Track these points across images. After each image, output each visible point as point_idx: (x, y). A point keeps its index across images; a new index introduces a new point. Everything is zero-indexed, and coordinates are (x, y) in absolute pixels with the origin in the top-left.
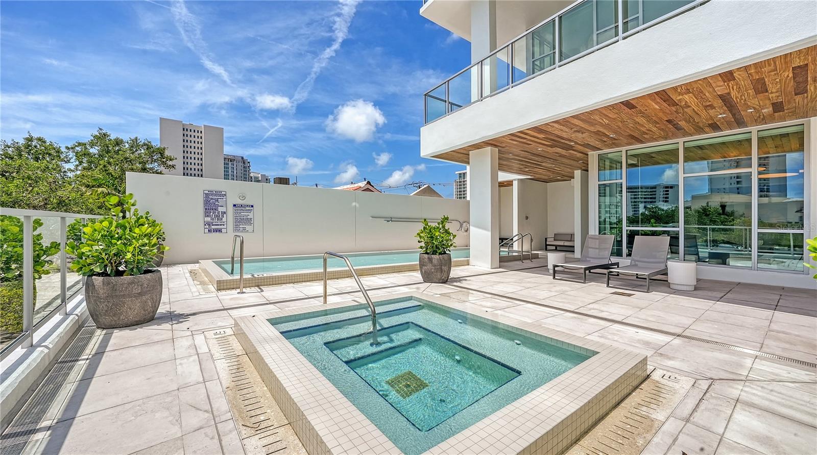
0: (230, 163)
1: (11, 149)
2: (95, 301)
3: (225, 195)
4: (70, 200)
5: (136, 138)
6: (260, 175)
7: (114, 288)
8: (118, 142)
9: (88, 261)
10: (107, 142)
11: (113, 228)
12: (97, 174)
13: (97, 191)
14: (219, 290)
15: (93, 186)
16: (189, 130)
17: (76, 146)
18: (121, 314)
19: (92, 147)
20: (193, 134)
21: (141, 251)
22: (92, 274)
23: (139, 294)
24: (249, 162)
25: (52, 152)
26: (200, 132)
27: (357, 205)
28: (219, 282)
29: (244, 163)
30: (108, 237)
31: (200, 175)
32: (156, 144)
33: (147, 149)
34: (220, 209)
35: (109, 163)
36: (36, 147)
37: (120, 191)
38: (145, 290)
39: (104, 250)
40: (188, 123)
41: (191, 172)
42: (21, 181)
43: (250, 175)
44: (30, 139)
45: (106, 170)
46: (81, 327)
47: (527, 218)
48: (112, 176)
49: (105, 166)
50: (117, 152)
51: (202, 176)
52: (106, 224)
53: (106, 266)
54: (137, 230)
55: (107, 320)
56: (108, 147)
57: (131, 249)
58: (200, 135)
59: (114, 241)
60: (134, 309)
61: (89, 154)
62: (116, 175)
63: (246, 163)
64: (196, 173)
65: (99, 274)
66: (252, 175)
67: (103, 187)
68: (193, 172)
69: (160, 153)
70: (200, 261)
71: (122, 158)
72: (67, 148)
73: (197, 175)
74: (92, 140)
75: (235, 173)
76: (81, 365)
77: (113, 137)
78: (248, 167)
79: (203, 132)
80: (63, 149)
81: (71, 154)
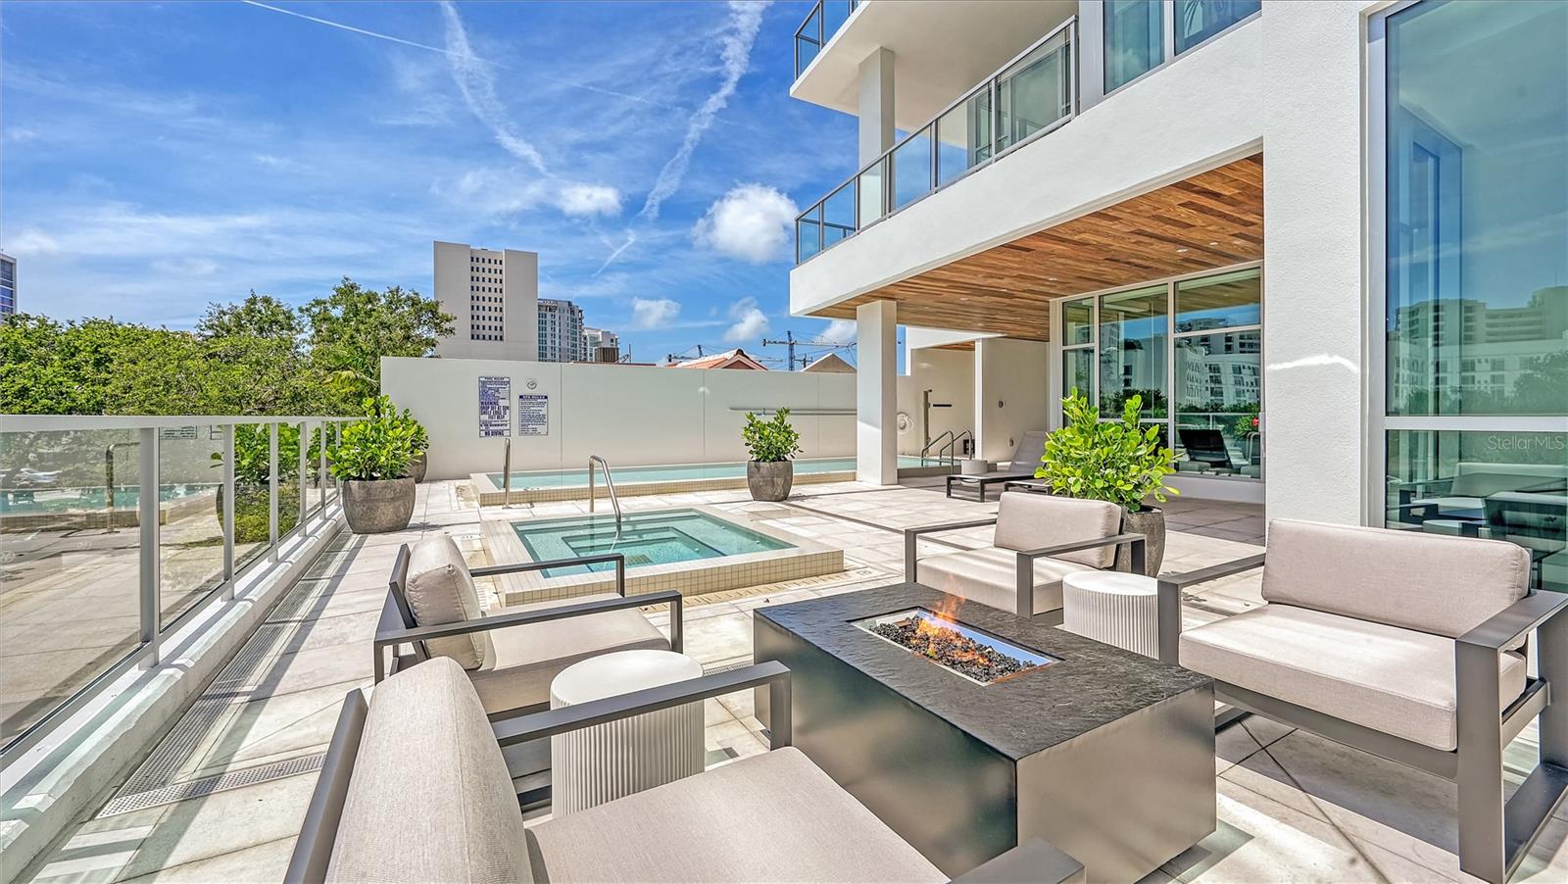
0: (549, 314)
1: (227, 316)
2: (352, 505)
3: (508, 382)
4: (307, 393)
5: (398, 288)
6: (600, 333)
7: (368, 493)
8: (371, 298)
9: (346, 465)
10: (356, 299)
11: (368, 431)
12: (341, 349)
13: (341, 375)
14: (483, 505)
15: (335, 369)
16: (481, 260)
17: (313, 306)
18: (375, 519)
19: (334, 307)
20: (487, 266)
21: (394, 455)
22: (349, 477)
23: (392, 499)
24: (580, 311)
25: (281, 317)
26: (498, 262)
27: (707, 391)
28: (483, 496)
29: (572, 312)
30: (364, 441)
31: (498, 338)
32: (427, 295)
33: (412, 305)
34: (502, 403)
35: (358, 330)
36: (259, 312)
37: (372, 374)
38: (398, 495)
39: (360, 454)
40: (479, 248)
41: (484, 332)
42: (248, 366)
43: (583, 334)
44: (253, 301)
45: (353, 343)
46: (338, 532)
47: (1001, 404)
48: (362, 350)
49: (352, 337)
50: (369, 314)
51: (501, 338)
52: (361, 427)
53: (361, 471)
54: (390, 433)
55: (363, 524)
56: (356, 306)
57: (385, 452)
58: (498, 267)
59: (369, 445)
60: (386, 513)
61: (330, 319)
62: (369, 350)
63: (576, 312)
64: (493, 333)
65: (355, 479)
66: (586, 333)
67: (349, 369)
68: (487, 333)
69: (431, 311)
70: (471, 475)
71: (377, 323)
72: (301, 310)
73: (493, 338)
74: (334, 296)
76: (342, 555)
77: (363, 290)
78: (580, 319)
79: (504, 262)
80: (296, 313)
81: (307, 320)
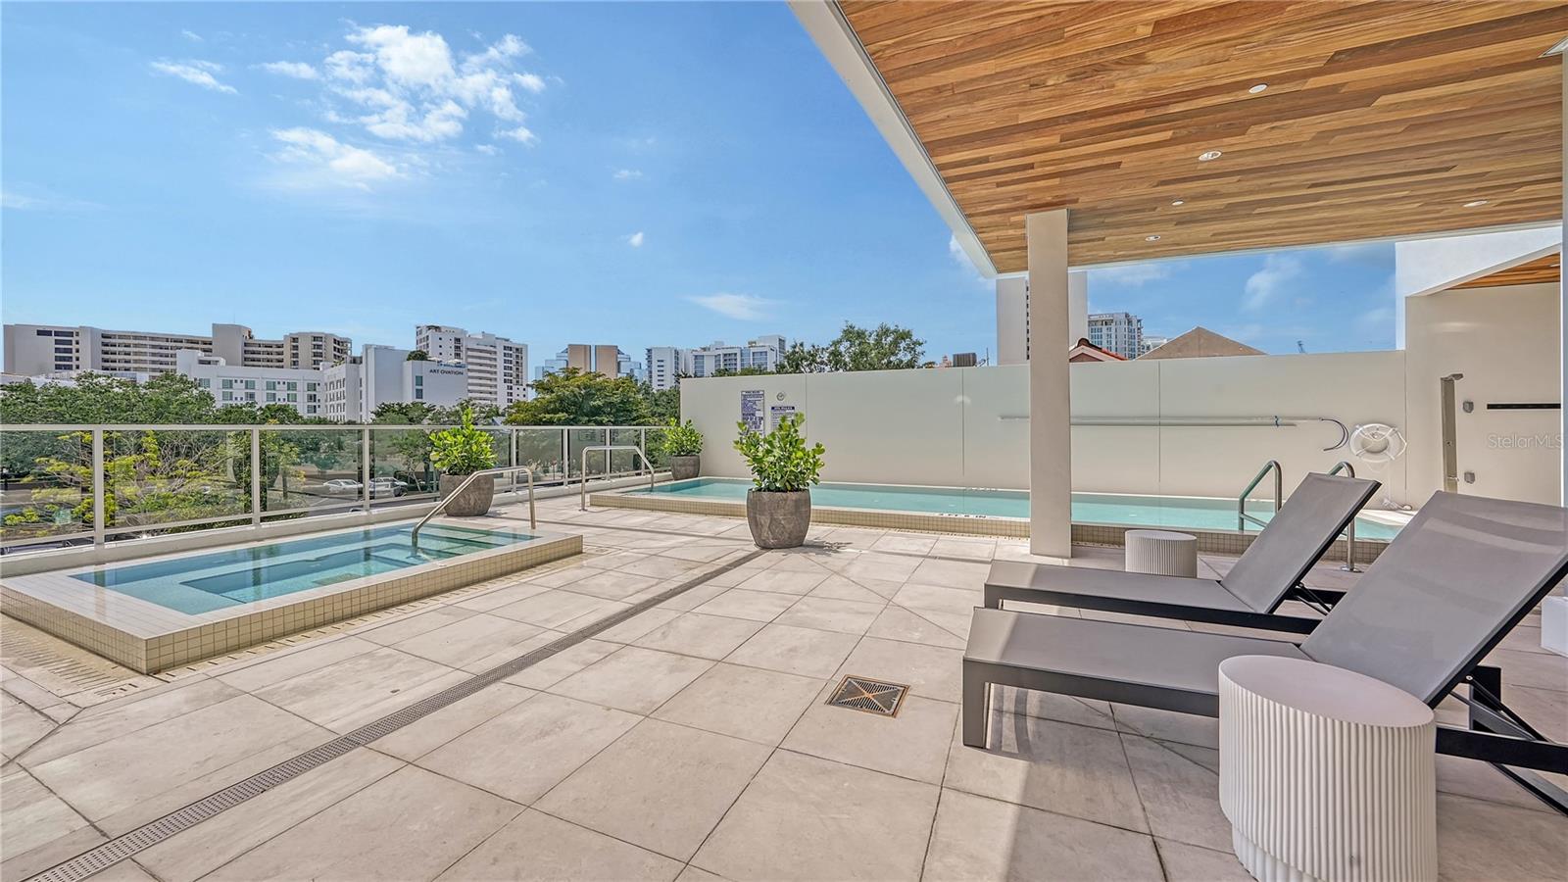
0: (1104, 328)
3: (762, 395)
24: (1139, 321)
27: (967, 400)
28: (591, 497)
29: (1130, 322)
63: (1134, 322)
66: (1145, 343)
75: (1114, 343)
78: (1139, 329)
